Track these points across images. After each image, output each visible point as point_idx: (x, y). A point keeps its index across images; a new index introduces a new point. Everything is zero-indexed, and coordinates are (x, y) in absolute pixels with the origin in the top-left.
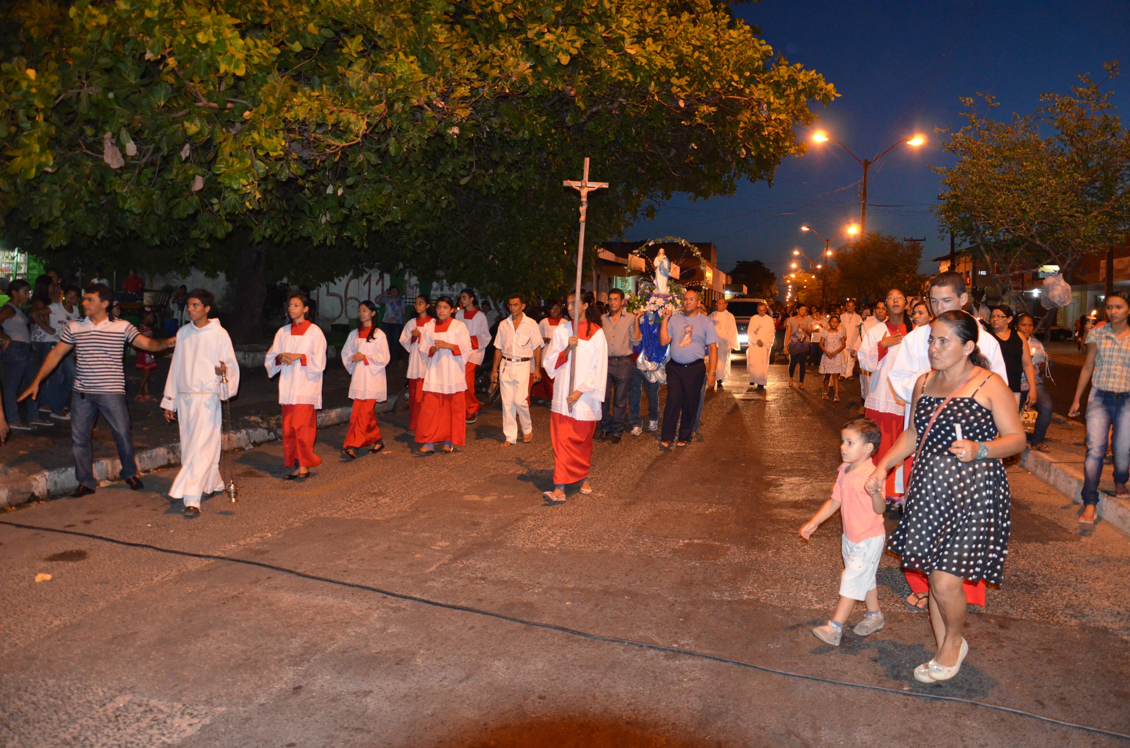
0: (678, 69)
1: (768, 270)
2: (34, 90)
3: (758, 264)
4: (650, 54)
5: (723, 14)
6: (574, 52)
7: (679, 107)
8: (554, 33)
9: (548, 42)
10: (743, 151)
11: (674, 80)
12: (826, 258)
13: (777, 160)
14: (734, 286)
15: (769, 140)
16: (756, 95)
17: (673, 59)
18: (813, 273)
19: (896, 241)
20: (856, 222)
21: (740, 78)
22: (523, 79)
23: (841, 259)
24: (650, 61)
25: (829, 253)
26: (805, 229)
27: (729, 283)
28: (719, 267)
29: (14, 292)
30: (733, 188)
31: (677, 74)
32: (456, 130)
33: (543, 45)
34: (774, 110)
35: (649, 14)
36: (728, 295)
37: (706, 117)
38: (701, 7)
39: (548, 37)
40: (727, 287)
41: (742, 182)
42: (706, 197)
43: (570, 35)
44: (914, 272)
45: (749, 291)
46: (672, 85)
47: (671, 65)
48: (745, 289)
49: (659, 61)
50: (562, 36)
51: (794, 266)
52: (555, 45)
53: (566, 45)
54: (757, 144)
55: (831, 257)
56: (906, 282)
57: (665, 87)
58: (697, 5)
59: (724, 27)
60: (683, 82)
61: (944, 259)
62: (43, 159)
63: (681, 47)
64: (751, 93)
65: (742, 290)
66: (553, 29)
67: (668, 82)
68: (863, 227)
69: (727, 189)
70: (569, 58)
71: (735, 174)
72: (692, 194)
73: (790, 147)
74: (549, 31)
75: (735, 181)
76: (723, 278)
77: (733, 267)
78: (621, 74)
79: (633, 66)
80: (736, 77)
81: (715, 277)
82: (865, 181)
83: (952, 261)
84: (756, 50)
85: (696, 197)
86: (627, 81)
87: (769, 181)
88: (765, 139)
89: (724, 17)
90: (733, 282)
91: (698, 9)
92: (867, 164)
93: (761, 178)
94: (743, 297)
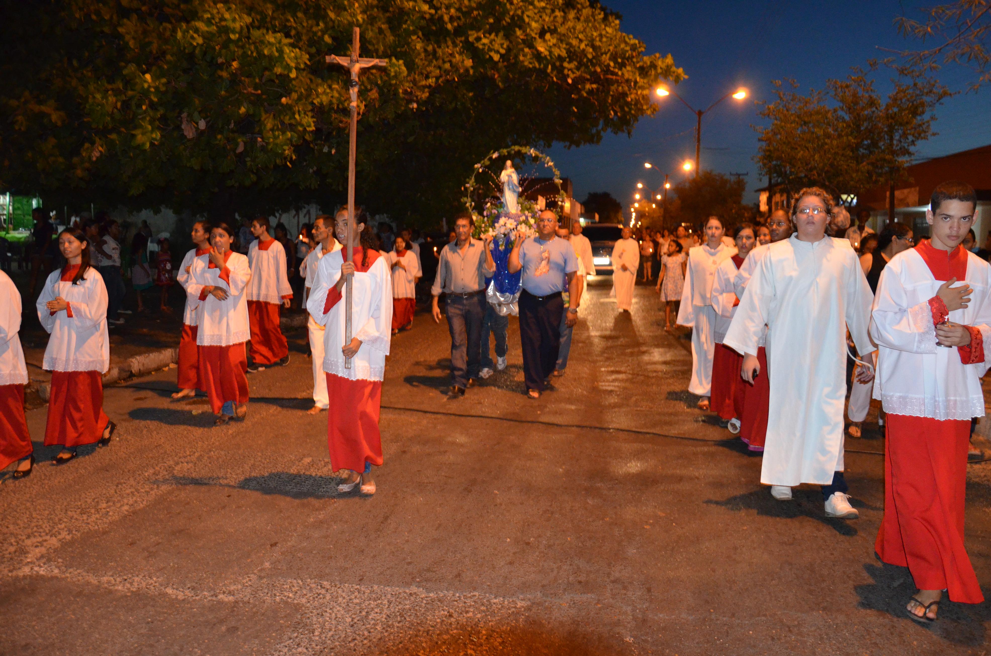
0: (569, 57)
1: (615, 200)
2: (152, 90)
3: (606, 196)
4: (551, 47)
5: (599, 11)
6: (503, 51)
7: (568, 84)
8: (488, 38)
9: (484, 44)
10: (612, 113)
11: (566, 64)
12: (666, 189)
13: (636, 118)
14: (587, 214)
15: (631, 104)
16: (626, 76)
17: (565, 49)
18: (654, 202)
19: (725, 177)
20: (690, 158)
21: (615, 64)
22: (467, 70)
23: (678, 189)
24: (550, 52)
25: (668, 186)
26: (648, 166)
27: (583, 211)
28: (575, 197)
29: (87, 228)
30: (599, 138)
31: (567, 60)
32: (415, 105)
33: (481, 47)
34: (640, 87)
35: (546, 15)
36: (582, 222)
37: (590, 92)
38: (581, 4)
39: (485, 41)
40: (582, 215)
41: (608, 135)
42: (578, 145)
43: (499, 40)
44: (740, 203)
45: (600, 218)
46: (565, 68)
47: (564, 54)
48: (597, 217)
49: (556, 52)
50: (494, 40)
51: (637, 196)
52: (489, 47)
53: (496, 47)
54: (622, 108)
55: (670, 189)
56: (733, 211)
57: (560, 70)
58: (578, 3)
59: (600, 21)
60: (572, 65)
61: (764, 190)
62: (154, 136)
63: (571, 40)
64: (623, 74)
65: (594, 217)
66: (487, 35)
67: (562, 66)
68: (698, 164)
69: (594, 139)
70: (499, 56)
71: (602, 129)
72: (567, 144)
73: (647, 109)
74: (484, 36)
75: (602, 133)
76: (579, 208)
77: (585, 198)
78: (530, 63)
79: (538, 56)
80: (612, 64)
81: (573, 207)
82: (699, 128)
83: (770, 192)
84: (626, 43)
85: (570, 146)
86: (535, 67)
87: (629, 133)
88: (628, 104)
89: (600, 14)
90: (586, 211)
91: (579, 6)
92: (700, 113)
93: (623, 131)
94: (595, 223)
